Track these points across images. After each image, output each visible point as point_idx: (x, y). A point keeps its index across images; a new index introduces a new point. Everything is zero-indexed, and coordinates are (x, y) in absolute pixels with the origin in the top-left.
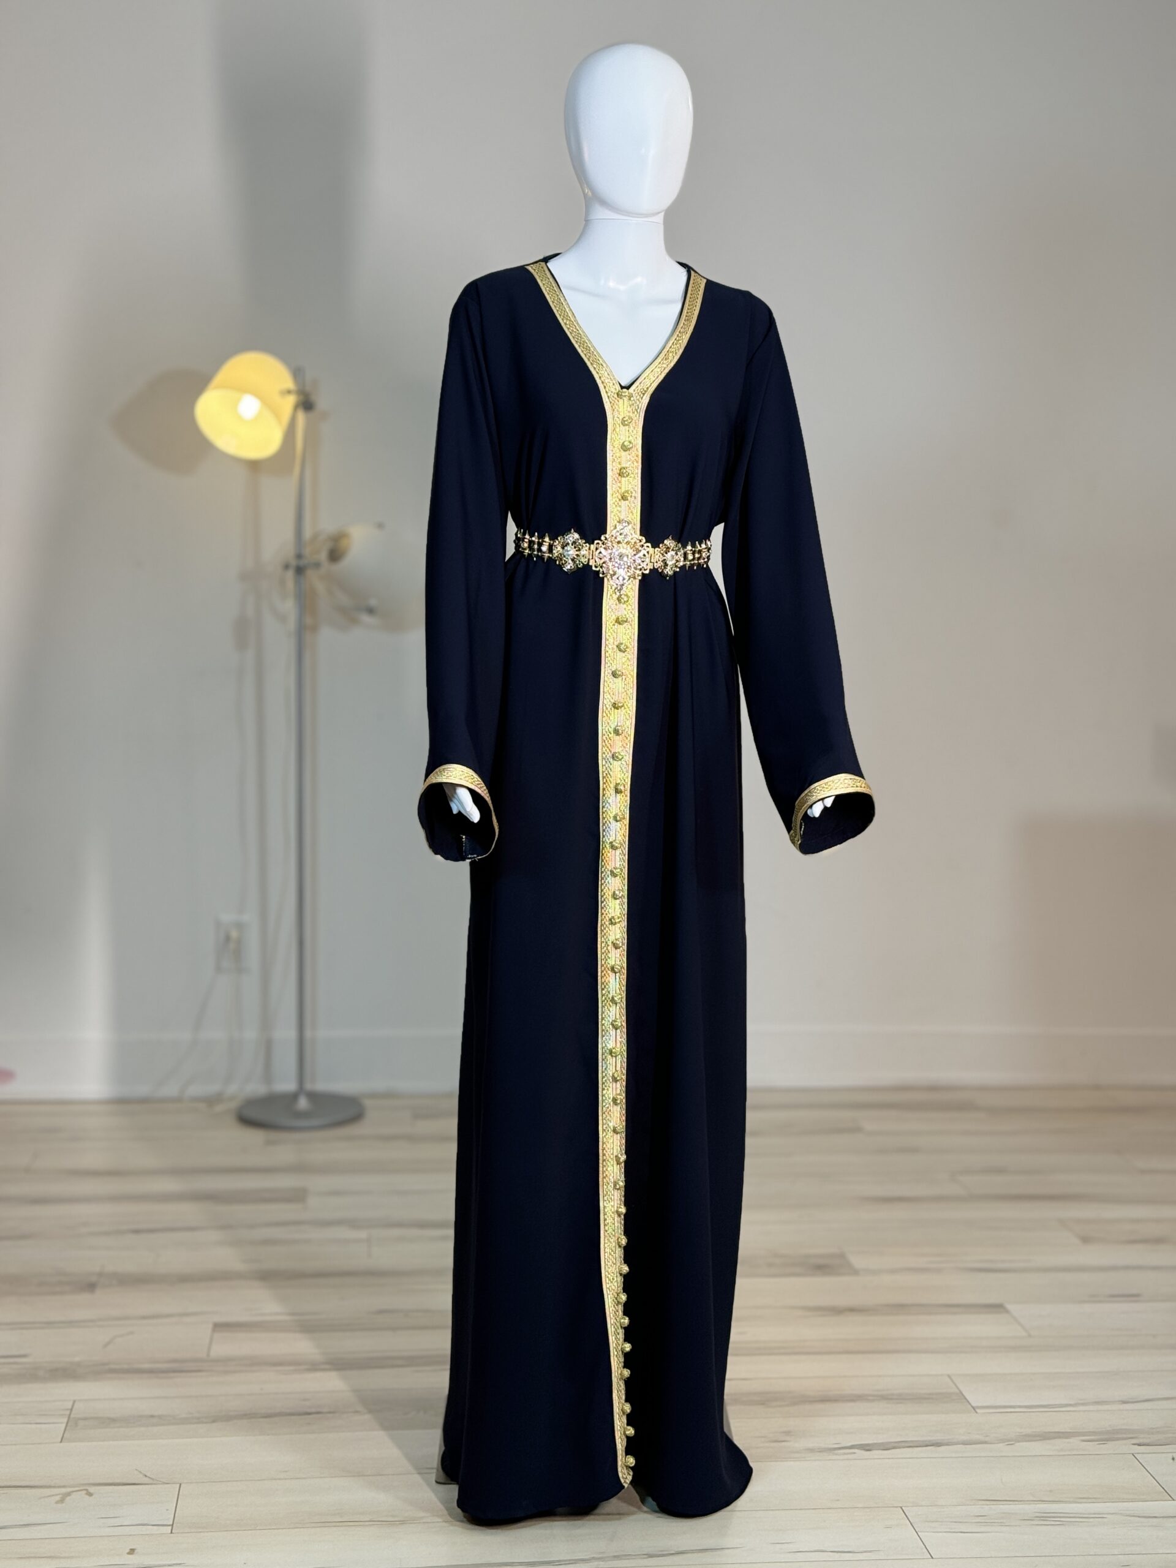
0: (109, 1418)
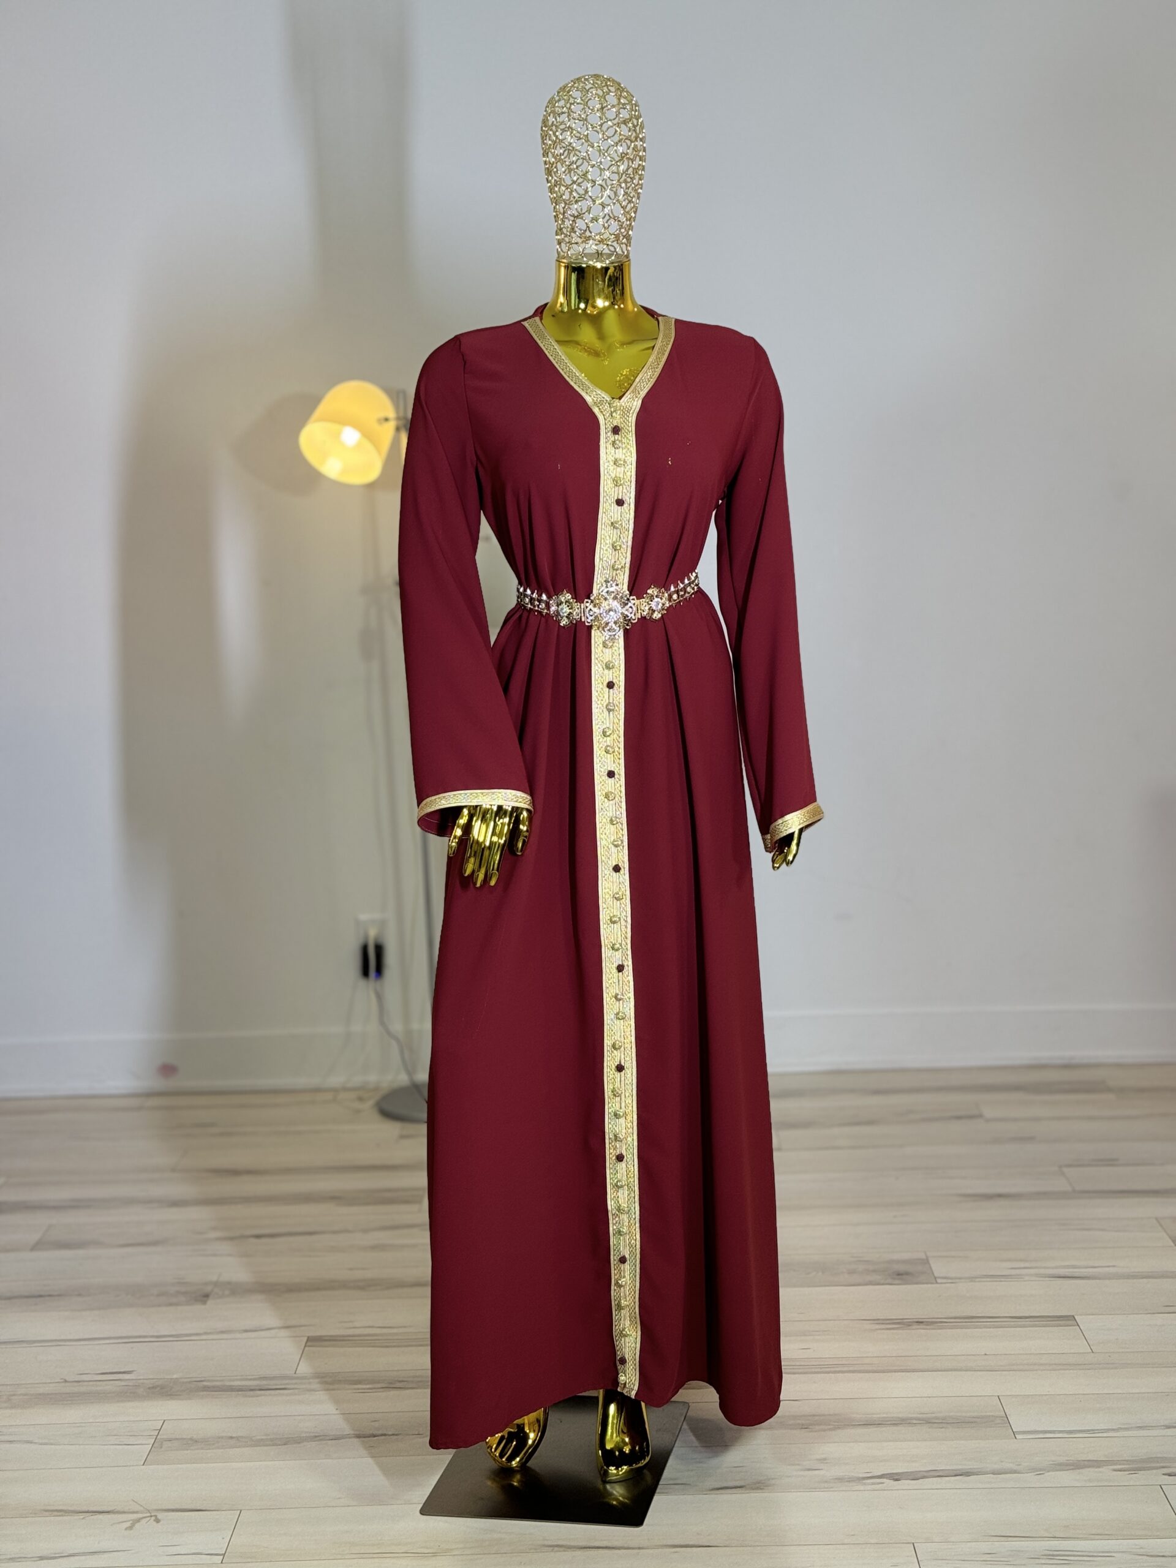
0: (191, 1439)
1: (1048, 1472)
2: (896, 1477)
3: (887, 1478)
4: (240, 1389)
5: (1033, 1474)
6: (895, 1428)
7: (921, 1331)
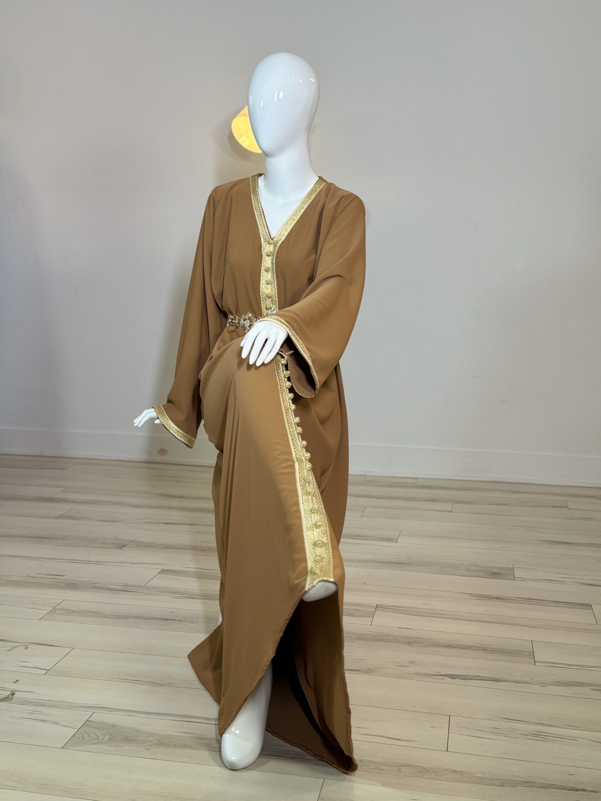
0: (72, 610)
1: (550, 685)
2: (453, 677)
3: (447, 677)
4: (113, 590)
5: (539, 685)
6: (462, 650)
7: (497, 603)
